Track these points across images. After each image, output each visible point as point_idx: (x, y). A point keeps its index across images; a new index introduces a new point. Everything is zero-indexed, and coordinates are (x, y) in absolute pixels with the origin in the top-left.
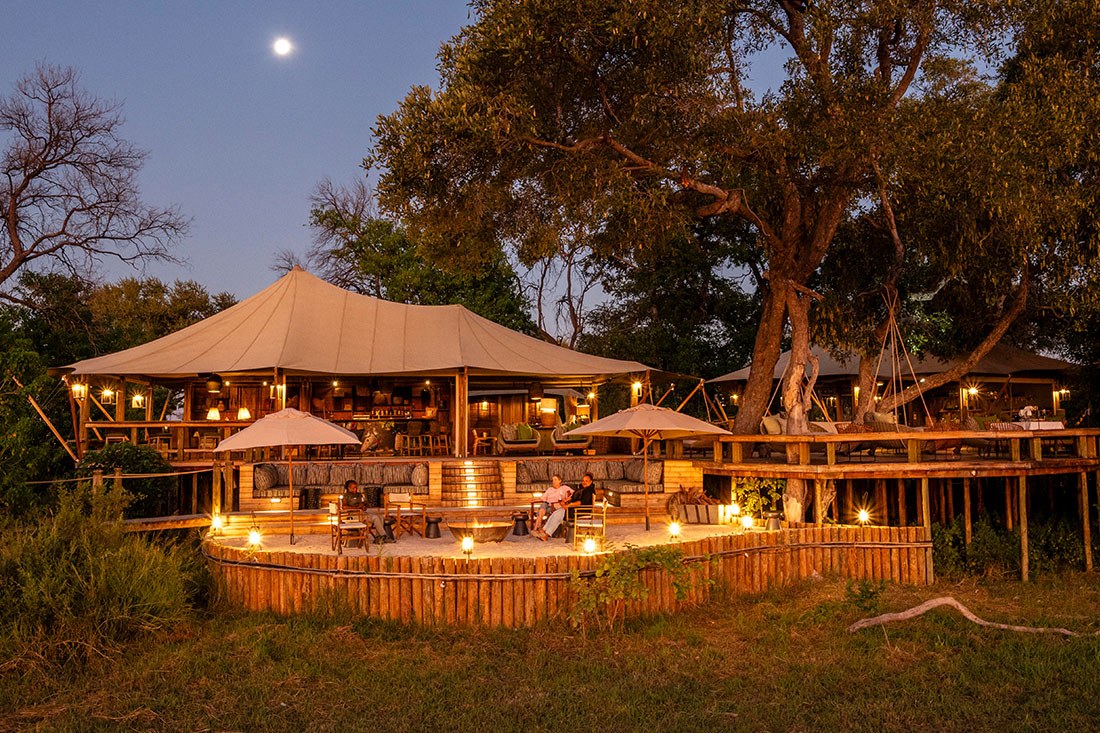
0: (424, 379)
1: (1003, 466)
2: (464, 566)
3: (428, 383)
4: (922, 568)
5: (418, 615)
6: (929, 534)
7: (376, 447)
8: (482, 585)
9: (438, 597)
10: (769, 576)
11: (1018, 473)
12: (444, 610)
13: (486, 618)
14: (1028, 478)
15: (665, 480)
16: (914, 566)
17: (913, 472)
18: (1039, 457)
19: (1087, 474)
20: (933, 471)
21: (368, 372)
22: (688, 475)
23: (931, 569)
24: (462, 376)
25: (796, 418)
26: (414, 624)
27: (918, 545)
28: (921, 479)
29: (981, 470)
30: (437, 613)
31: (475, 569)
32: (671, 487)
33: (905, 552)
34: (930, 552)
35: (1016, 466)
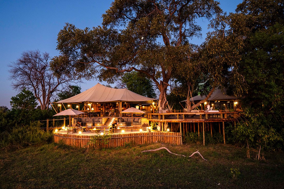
0: (125, 102)
1: (198, 120)
2: (79, 137)
3: (125, 103)
4: (180, 141)
5: (72, 145)
6: (181, 134)
7: (111, 115)
8: (81, 140)
9: (75, 142)
10: (145, 141)
11: (202, 122)
12: (75, 144)
13: (81, 146)
14: (205, 123)
15: (142, 122)
16: (178, 141)
17: (178, 121)
18: (207, 118)
19: (224, 122)
20: (182, 121)
21: (109, 101)
22: (146, 121)
23: (182, 141)
24: (121, 102)
25: (160, 110)
26: (71, 146)
27: (178, 136)
28: (180, 123)
29: (193, 121)
30: (74, 144)
31: (80, 137)
32: (142, 123)
33: (176, 138)
34: (181, 138)
35: (201, 120)
